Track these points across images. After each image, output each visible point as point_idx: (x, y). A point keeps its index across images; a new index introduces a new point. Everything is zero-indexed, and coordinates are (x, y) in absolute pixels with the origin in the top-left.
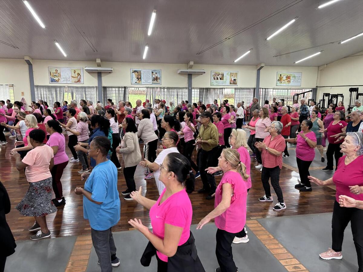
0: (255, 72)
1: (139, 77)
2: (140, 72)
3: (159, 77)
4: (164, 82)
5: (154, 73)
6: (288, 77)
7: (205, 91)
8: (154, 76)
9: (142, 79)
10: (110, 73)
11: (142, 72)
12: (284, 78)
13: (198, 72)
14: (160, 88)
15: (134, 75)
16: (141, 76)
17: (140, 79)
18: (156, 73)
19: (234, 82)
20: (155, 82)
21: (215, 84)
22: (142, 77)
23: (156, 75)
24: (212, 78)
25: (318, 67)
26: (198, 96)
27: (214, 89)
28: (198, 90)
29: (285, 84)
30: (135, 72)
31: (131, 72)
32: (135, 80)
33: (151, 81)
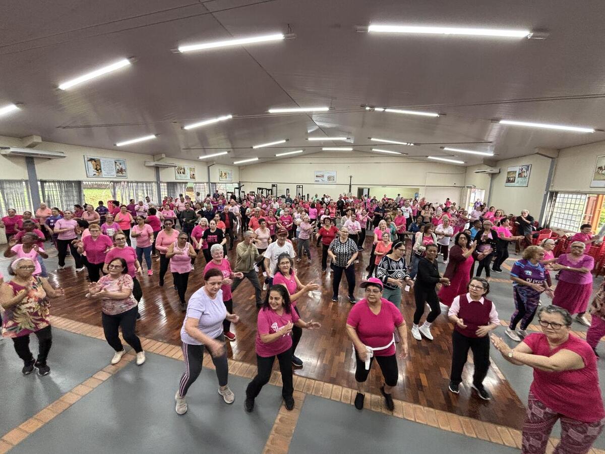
0: (206, 168)
1: (99, 168)
2: (99, 160)
3: (124, 168)
4: (131, 175)
5: (118, 164)
6: (225, 174)
7: (172, 185)
8: (118, 167)
9: (102, 170)
10: (50, 159)
11: (101, 161)
12: (223, 175)
13: (164, 165)
14: (128, 182)
15: (91, 165)
16: (100, 166)
17: (100, 171)
18: (120, 164)
19: (193, 177)
20: (120, 174)
21: (179, 178)
22: (102, 168)
23: (121, 166)
24: (177, 171)
25: (239, 167)
26: (166, 191)
27: (180, 183)
28: (166, 184)
29: (223, 180)
30: (91, 160)
31: (86, 159)
32: (92, 171)
33: (114, 173)
